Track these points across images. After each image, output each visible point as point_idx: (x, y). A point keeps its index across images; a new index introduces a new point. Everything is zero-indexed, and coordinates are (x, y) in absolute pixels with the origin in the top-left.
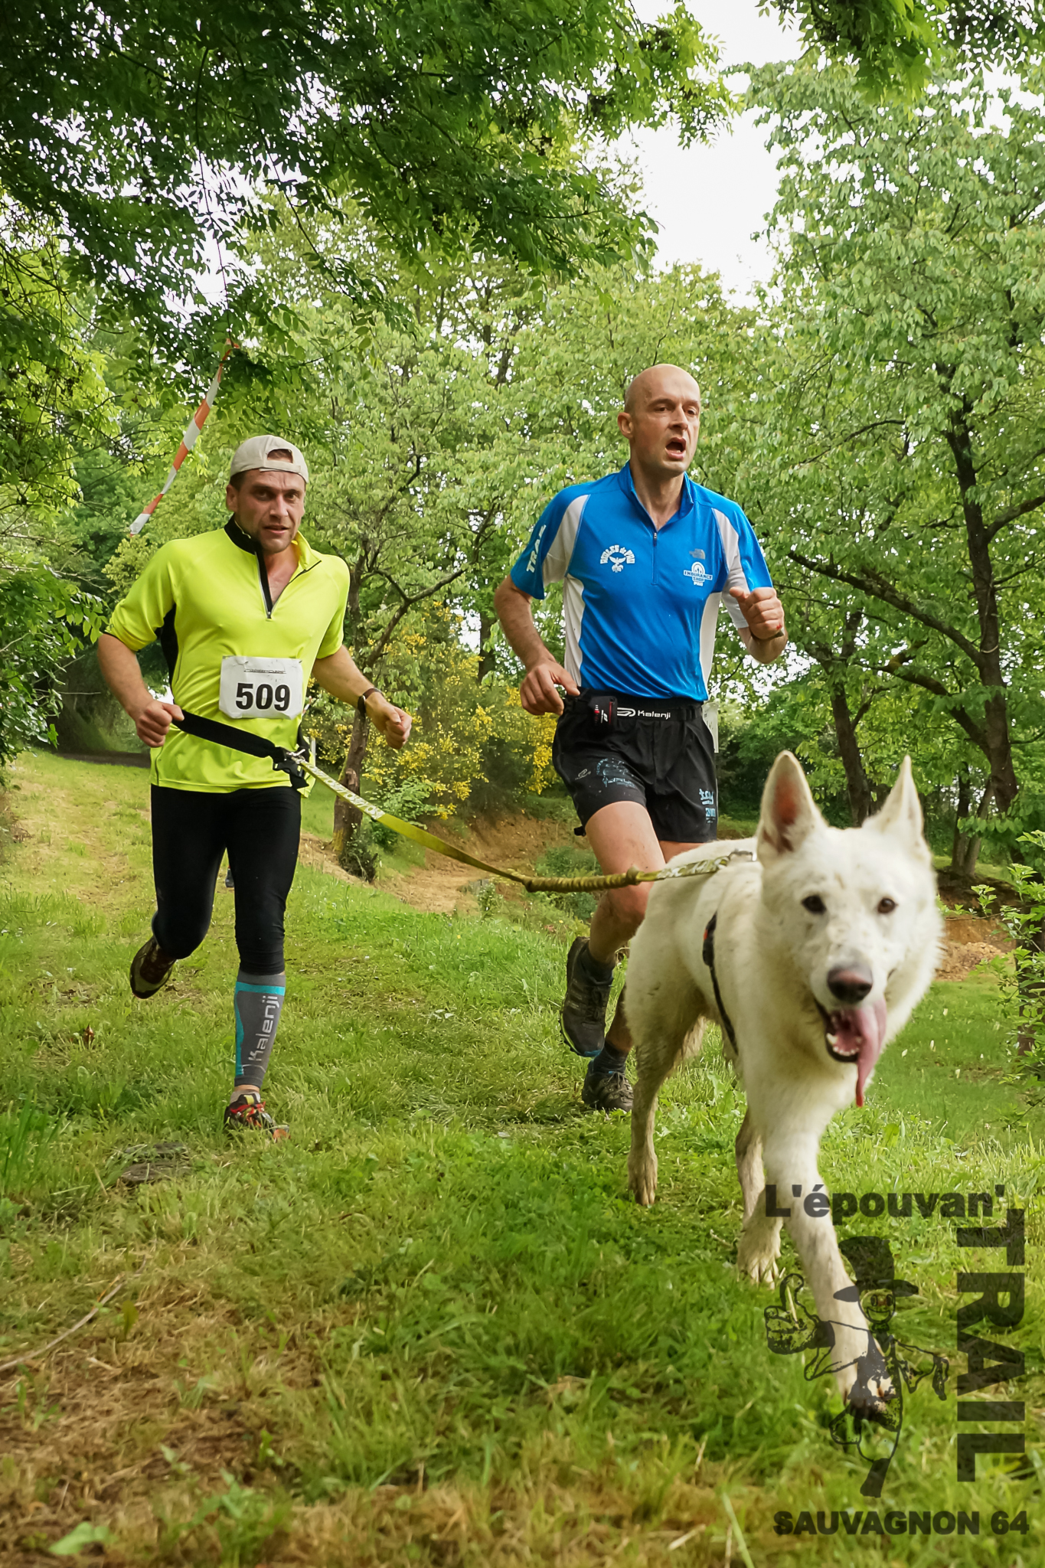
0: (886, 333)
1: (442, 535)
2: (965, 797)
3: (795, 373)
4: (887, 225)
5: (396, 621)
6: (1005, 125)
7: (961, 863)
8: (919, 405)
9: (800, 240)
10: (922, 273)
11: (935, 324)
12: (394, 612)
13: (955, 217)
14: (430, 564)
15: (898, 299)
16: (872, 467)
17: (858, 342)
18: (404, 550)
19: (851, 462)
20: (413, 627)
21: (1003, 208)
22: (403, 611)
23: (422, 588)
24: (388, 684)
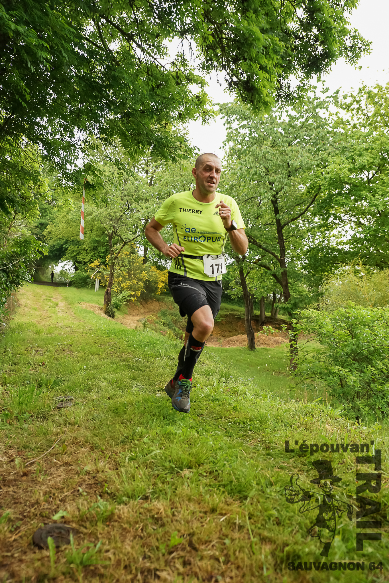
0: (255, 174)
1: (134, 225)
2: (275, 297)
3: (230, 183)
4: (256, 145)
5: (122, 248)
6: (287, 119)
7: (274, 314)
8: (264, 193)
9: (233, 149)
10: (265, 158)
11: (268, 171)
12: (121, 246)
13: (274, 143)
14: (131, 233)
15: (259, 165)
16: (251, 209)
17: (248, 176)
18: (124, 229)
19: (246, 208)
20: (126, 250)
21: (286, 141)
22: (124, 245)
23: (129, 239)
24: (119, 265)
